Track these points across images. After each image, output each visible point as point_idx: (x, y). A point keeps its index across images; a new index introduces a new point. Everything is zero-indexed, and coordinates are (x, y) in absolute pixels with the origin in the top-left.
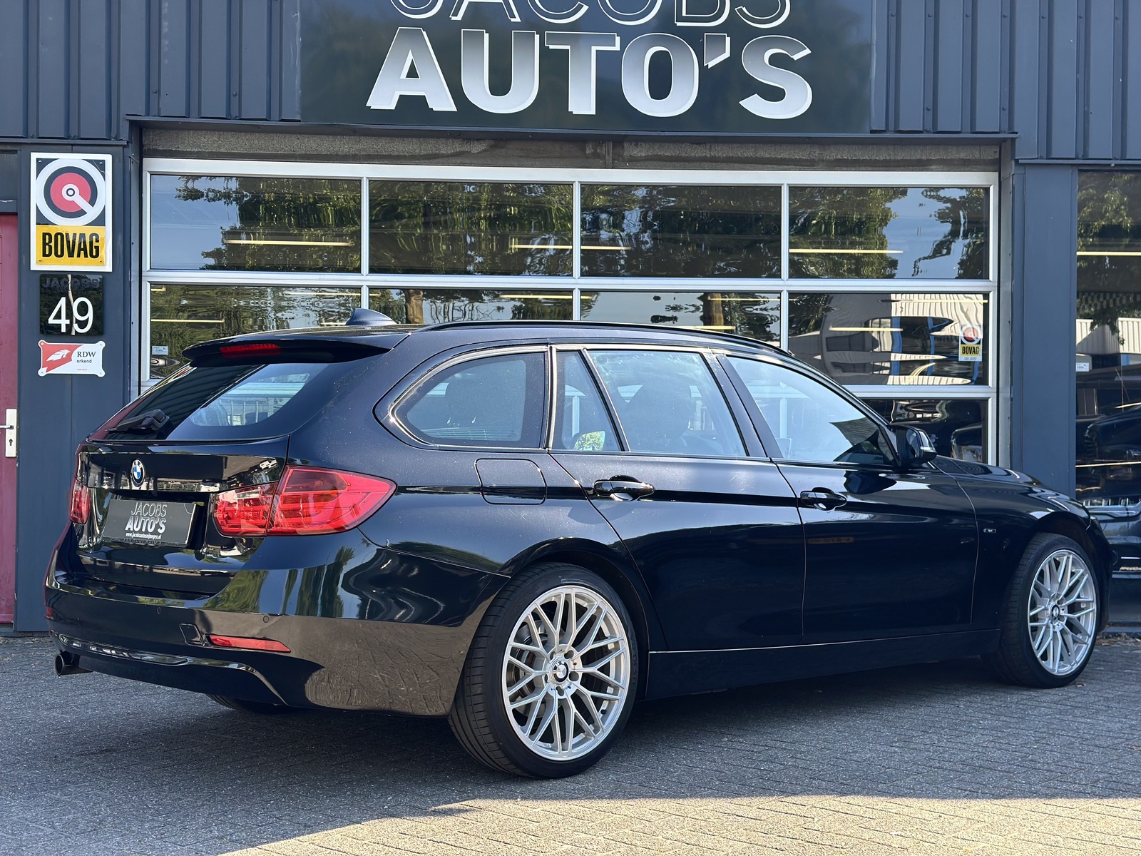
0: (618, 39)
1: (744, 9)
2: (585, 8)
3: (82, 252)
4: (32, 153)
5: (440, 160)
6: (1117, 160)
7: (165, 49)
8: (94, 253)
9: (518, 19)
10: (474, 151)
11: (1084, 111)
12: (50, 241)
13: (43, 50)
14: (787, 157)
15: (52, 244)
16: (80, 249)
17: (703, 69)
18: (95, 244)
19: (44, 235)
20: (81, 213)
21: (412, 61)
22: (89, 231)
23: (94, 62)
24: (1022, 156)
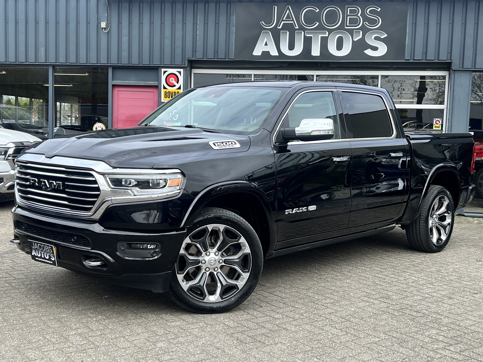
0: (327, 33)
1: (367, 23)
2: (318, 23)
4: (162, 69)
9: (297, 27)
11: (475, 53)
12: (167, 94)
13: (165, 40)
14: (381, 66)
15: (167, 95)
17: (353, 41)
19: (165, 92)
21: (266, 42)
22: (176, 91)
23: (179, 43)
24: (453, 67)
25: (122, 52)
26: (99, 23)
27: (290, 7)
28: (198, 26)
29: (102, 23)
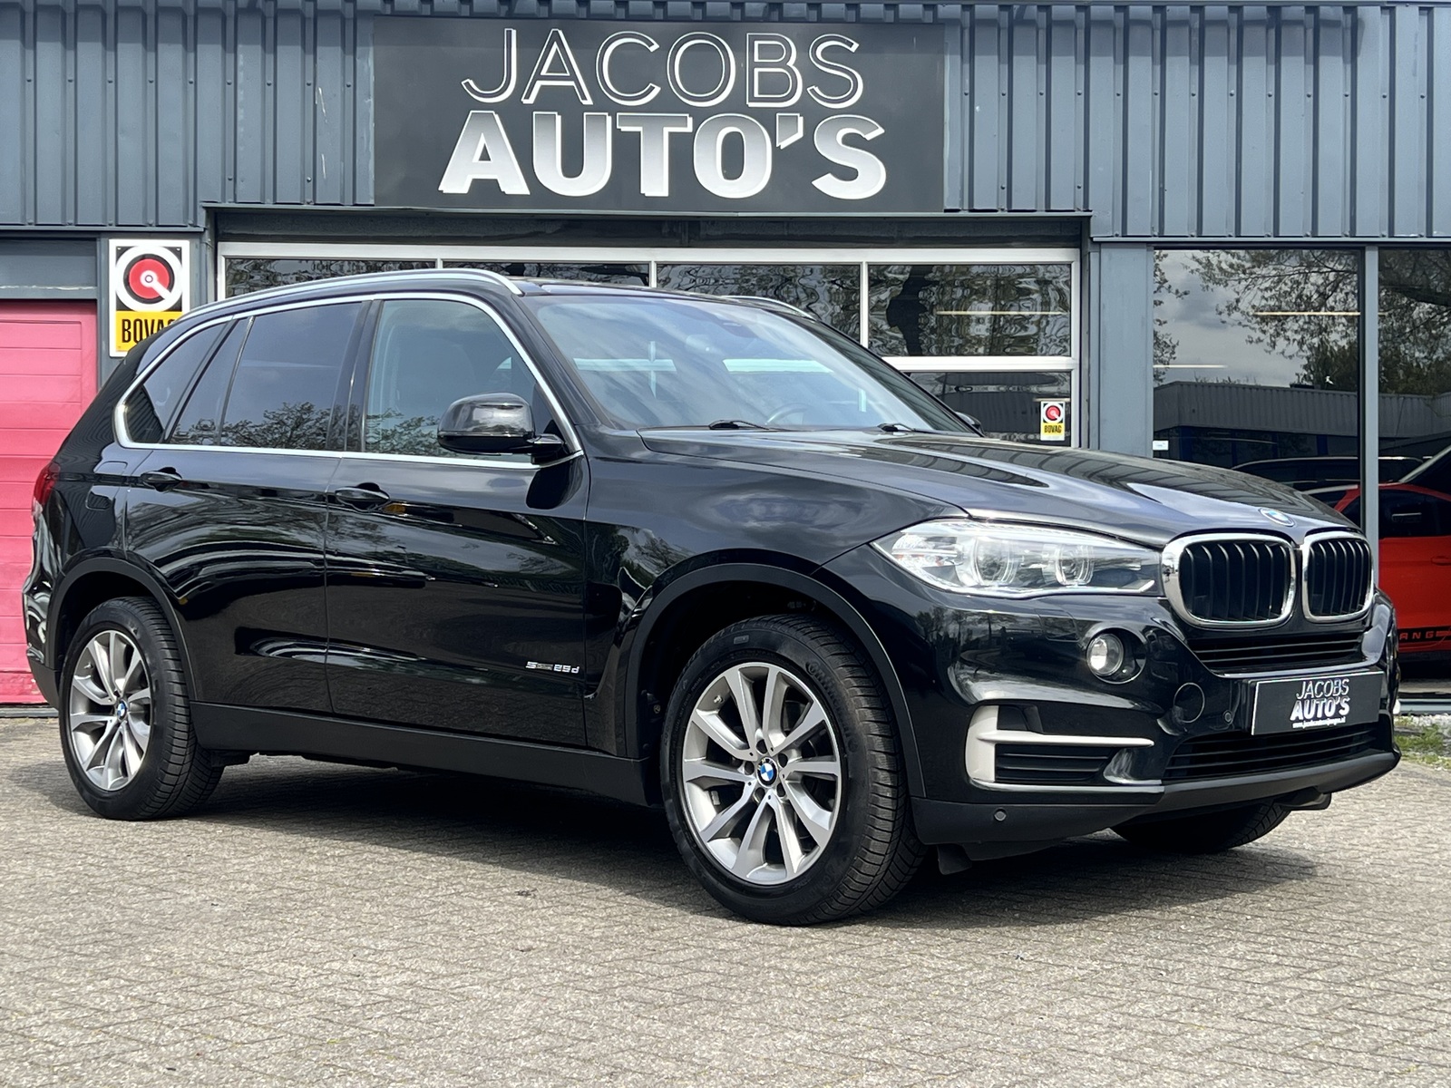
0: (690, 120)
1: (817, 89)
2: (657, 90)
6: (1193, 236)
9: (589, 102)
10: (549, 231)
11: (1160, 189)
12: (129, 327)
13: (120, 138)
14: (864, 234)
15: (132, 330)
17: (776, 150)
19: (124, 321)
20: (160, 299)
21: (485, 147)
22: (166, 317)
24: (1096, 234)
27: (560, 33)
28: (240, 93)
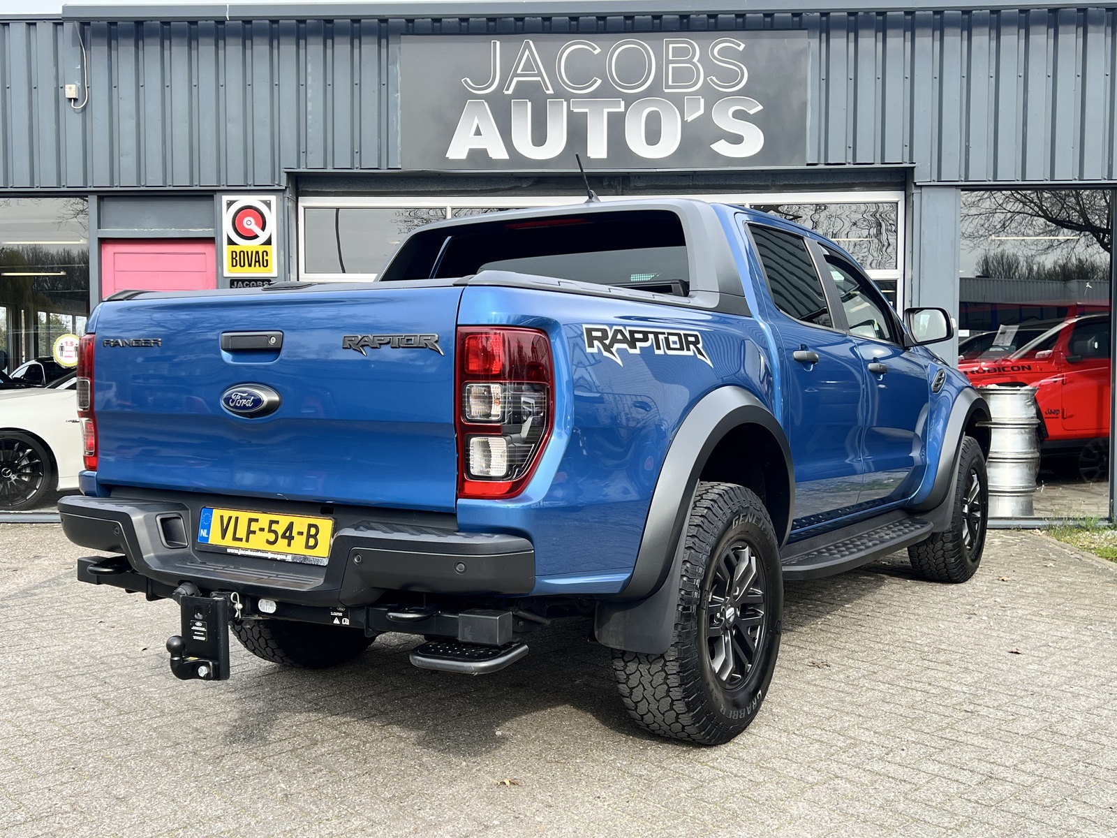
0: (623, 103)
1: (714, 78)
2: (599, 81)
3: (257, 264)
4: (223, 197)
5: (500, 193)
6: (990, 181)
7: (309, 122)
8: (265, 264)
9: (551, 91)
10: (524, 185)
11: (966, 146)
12: (236, 256)
13: (229, 125)
14: (748, 183)
15: (238, 258)
16: (256, 262)
17: (684, 123)
18: (265, 258)
19: (232, 252)
21: (478, 126)
22: (261, 250)
23: (263, 133)
24: (918, 179)
25: (121, 158)
26: (62, 88)
27: (531, 42)
28: (309, 91)
29: (66, 86)
